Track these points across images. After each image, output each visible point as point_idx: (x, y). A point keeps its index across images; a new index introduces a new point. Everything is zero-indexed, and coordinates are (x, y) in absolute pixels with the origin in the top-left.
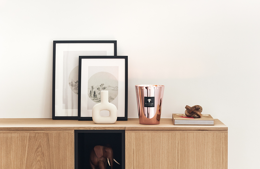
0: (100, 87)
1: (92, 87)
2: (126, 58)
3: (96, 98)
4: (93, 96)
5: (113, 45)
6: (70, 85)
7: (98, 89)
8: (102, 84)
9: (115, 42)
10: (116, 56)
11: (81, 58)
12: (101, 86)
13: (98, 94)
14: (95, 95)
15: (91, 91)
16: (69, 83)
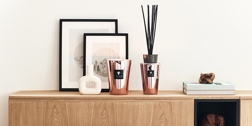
0: (103, 62)
1: (96, 62)
2: (126, 35)
3: (100, 72)
4: (96, 70)
5: (114, 23)
6: (75, 60)
7: (101, 63)
8: (104, 59)
9: (116, 21)
10: (116, 34)
11: (85, 35)
12: (104, 60)
13: (101, 68)
14: (98, 69)
15: (95, 65)
16: (75, 58)
